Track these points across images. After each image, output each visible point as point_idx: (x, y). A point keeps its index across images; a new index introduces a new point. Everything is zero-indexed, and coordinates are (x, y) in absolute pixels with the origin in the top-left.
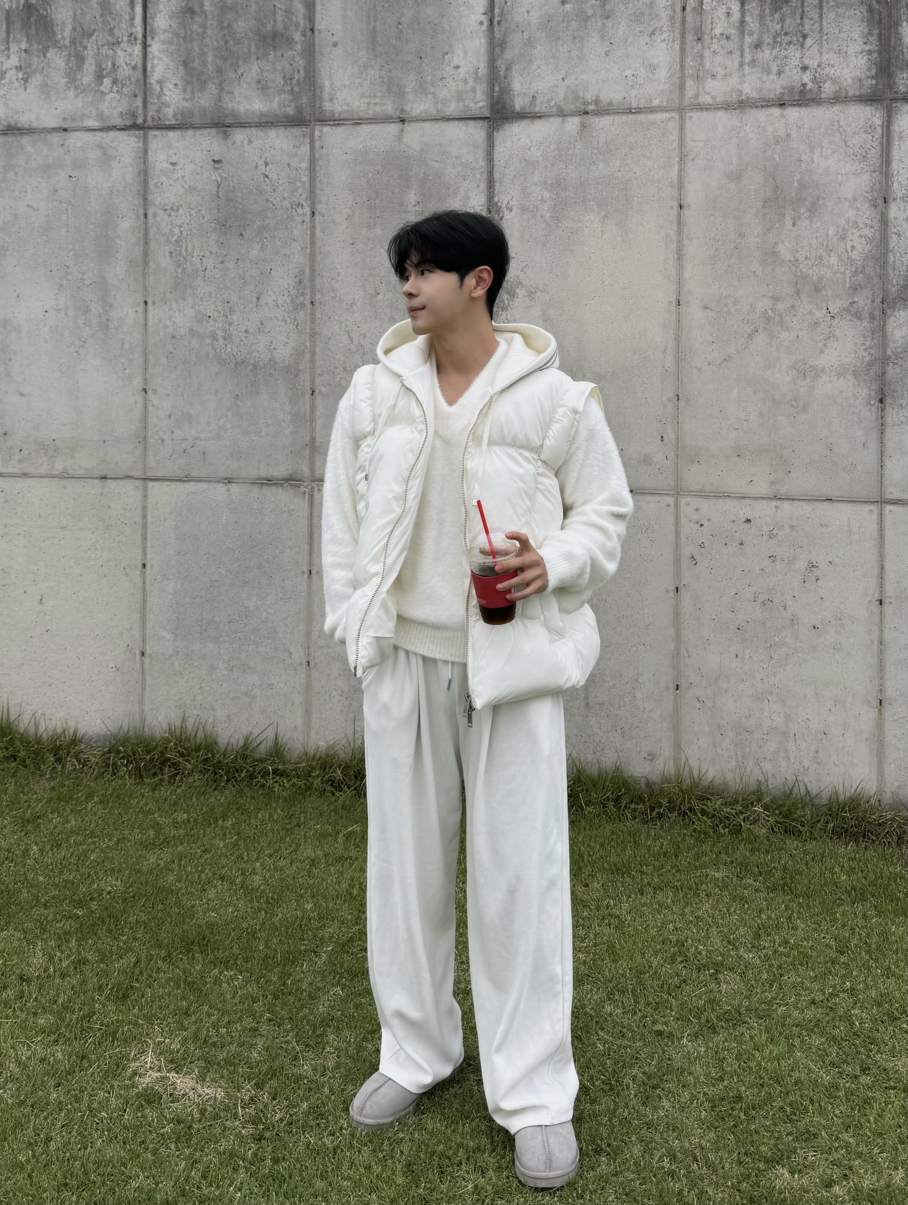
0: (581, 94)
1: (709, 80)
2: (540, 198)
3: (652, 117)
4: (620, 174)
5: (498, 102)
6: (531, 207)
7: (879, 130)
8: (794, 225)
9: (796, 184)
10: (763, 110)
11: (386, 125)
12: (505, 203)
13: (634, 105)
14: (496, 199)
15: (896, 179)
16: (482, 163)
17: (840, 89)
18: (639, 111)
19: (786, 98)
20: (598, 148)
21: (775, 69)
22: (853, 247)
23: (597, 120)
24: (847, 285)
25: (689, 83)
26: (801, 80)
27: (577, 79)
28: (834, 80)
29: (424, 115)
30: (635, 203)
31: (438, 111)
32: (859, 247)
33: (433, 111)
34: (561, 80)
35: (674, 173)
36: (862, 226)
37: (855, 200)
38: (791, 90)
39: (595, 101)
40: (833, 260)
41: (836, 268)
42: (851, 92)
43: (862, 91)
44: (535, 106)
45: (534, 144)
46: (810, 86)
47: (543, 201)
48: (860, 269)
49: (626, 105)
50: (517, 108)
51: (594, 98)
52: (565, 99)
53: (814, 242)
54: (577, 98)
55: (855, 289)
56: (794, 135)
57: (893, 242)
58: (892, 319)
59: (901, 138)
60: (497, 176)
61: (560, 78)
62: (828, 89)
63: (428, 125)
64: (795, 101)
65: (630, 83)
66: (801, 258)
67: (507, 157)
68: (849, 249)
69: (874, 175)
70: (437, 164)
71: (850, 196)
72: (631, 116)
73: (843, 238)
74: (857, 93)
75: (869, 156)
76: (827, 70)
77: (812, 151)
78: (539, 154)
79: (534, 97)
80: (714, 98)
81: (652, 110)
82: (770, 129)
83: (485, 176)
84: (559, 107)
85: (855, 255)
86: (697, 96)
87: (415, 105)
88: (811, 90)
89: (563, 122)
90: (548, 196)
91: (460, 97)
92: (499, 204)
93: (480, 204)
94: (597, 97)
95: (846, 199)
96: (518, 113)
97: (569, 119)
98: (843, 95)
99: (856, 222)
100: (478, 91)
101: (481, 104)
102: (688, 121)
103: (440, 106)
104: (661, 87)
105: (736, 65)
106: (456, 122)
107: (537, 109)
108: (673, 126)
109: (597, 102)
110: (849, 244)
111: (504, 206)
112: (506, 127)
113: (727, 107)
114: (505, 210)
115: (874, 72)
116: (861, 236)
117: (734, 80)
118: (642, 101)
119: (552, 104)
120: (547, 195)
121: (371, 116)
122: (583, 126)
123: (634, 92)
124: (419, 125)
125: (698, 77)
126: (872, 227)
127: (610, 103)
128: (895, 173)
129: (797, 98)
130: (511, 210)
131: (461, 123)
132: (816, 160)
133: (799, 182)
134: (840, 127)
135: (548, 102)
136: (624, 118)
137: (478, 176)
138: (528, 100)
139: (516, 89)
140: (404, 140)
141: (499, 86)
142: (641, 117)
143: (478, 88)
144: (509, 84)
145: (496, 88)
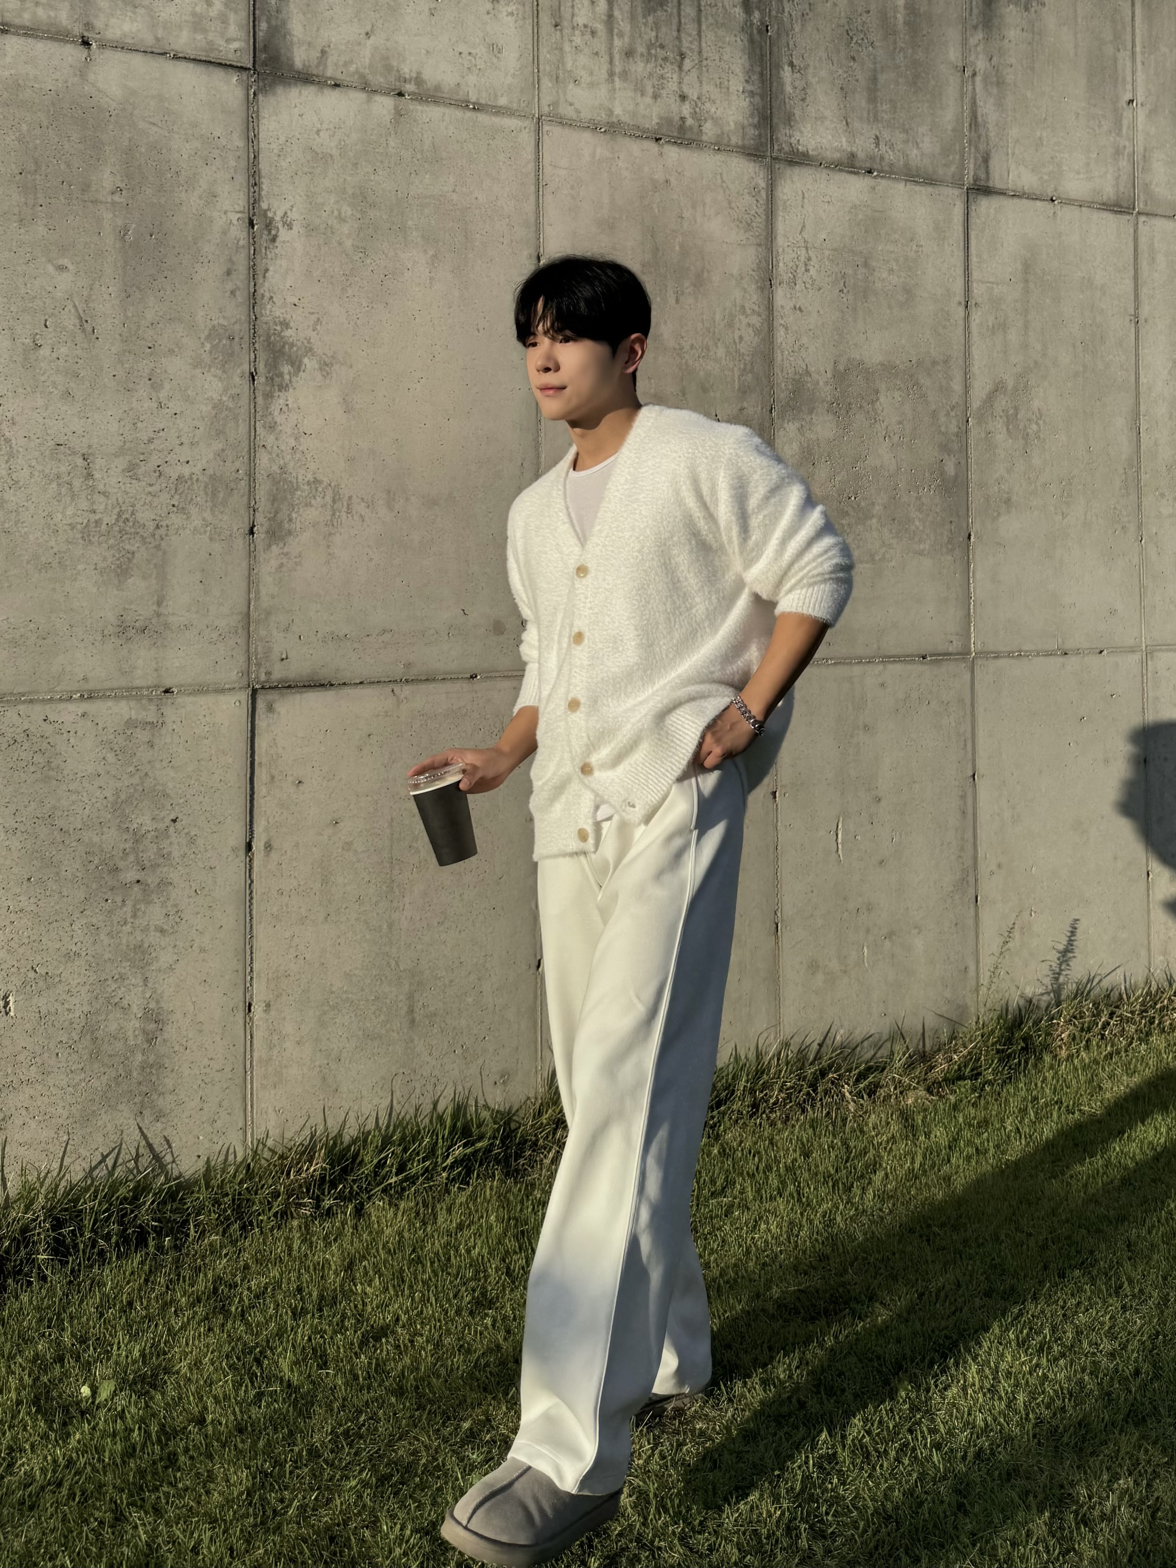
0: (395, 64)
1: (571, 86)
2: (336, 213)
3: (496, 120)
4: (455, 196)
5: (265, 48)
6: (323, 227)
7: (763, 193)
8: (677, 301)
9: (677, 248)
10: (638, 141)
11: (56, 44)
12: (280, 214)
13: (473, 99)
14: (264, 206)
15: (781, 257)
16: (238, 142)
17: (723, 133)
18: (478, 108)
19: (664, 131)
20: (422, 152)
21: (650, 91)
22: (741, 338)
23: (419, 108)
24: (737, 387)
25: (546, 83)
26: (681, 112)
27: (387, 40)
28: (716, 121)
29: (129, 41)
30: (477, 244)
31: (157, 39)
32: (746, 338)
33: (149, 40)
34: (363, 36)
35: (529, 207)
36: (749, 312)
37: (742, 278)
38: (669, 121)
39: (416, 78)
40: (721, 352)
41: (723, 362)
42: (734, 140)
43: (746, 142)
44: (325, 66)
45: (325, 126)
46: (690, 122)
47: (341, 219)
48: (749, 367)
49: (461, 96)
50: (298, 63)
51: (414, 75)
52: (371, 66)
53: (700, 325)
54: (388, 68)
55: (744, 391)
56: (673, 180)
57: (780, 335)
58: (782, 433)
59: (785, 208)
60: (264, 166)
61: (363, 32)
62: (709, 131)
63: (137, 60)
64: (673, 137)
65: (466, 64)
66: (687, 347)
67: (282, 139)
68: (737, 341)
69: (760, 249)
70: (154, 129)
71: (735, 272)
72: (469, 114)
73: (730, 325)
74: (740, 143)
75: (754, 225)
76: (708, 105)
77: (694, 207)
78: (333, 144)
79: (323, 52)
80: (578, 111)
81: (499, 111)
82: (646, 169)
83: (243, 163)
84: (362, 76)
85: (743, 348)
86: (555, 104)
87: (113, 21)
88: (691, 128)
89: (369, 101)
90: (349, 212)
91: (198, 24)
92: (270, 214)
93: (238, 208)
94: (419, 73)
95: (732, 275)
96: (299, 72)
97: (379, 98)
98: (725, 141)
99: (743, 307)
100: (231, 21)
101: (236, 45)
102: (546, 137)
103: (160, 33)
104: (509, 80)
105: (605, 73)
106: (191, 65)
107: (329, 73)
108: (527, 138)
109: (419, 80)
110: (737, 334)
111: (278, 218)
112: (280, 90)
113: (594, 127)
114: (280, 225)
115: (756, 120)
116: (749, 325)
117: (602, 93)
118: (484, 95)
119: (352, 68)
120: (347, 210)
121: (27, 24)
122: (399, 114)
123: (472, 79)
124: (119, 55)
125: (557, 78)
126: (760, 315)
127: (438, 88)
128: (780, 250)
129: (675, 134)
130: (290, 226)
131: (200, 69)
132: (699, 220)
133: (682, 246)
134: (723, 182)
135: (346, 64)
136: (459, 114)
137: (233, 163)
138: (315, 54)
139: (295, 33)
140: (91, 77)
141: (268, 22)
142: (482, 117)
143: (232, 17)
144: (284, 23)
145: (263, 26)
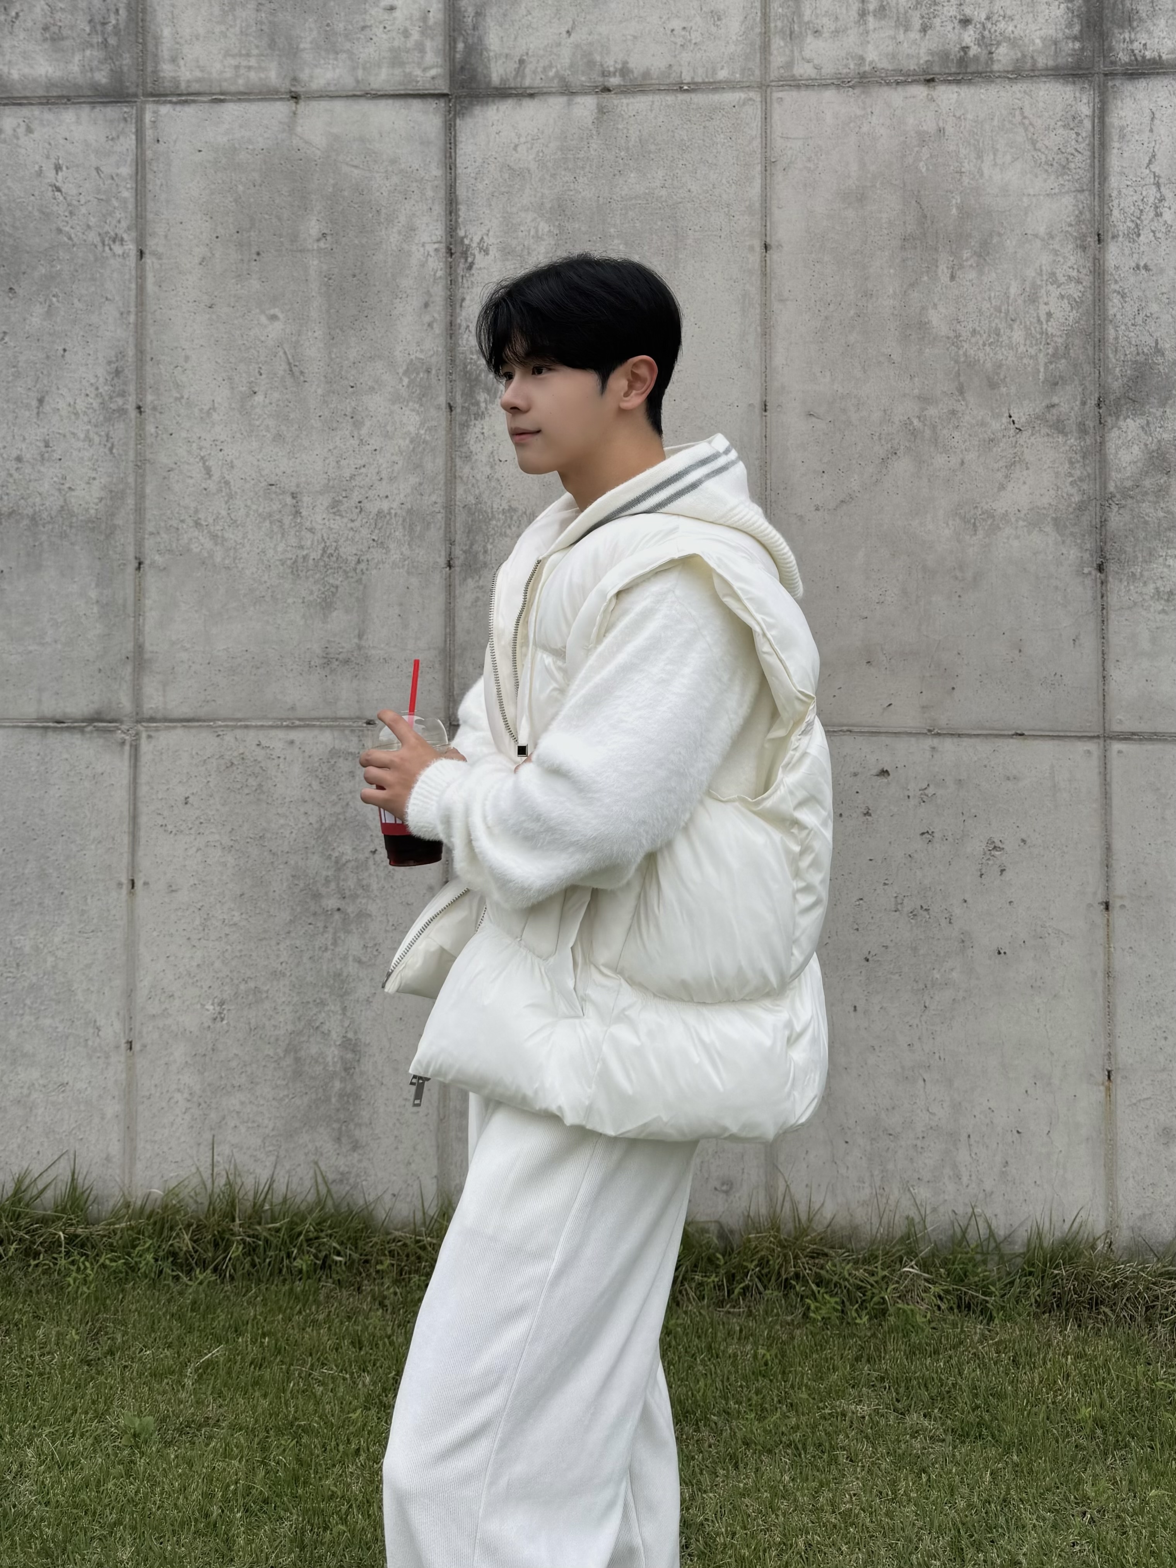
0: (598, 58)
1: (810, 39)
2: (532, 232)
3: (716, 98)
4: (664, 192)
5: (462, 69)
6: (519, 248)
7: (1088, 124)
8: (953, 277)
9: (954, 211)
10: (900, 88)
11: (266, 104)
12: (477, 239)
13: (687, 78)
14: (461, 233)
15: (1115, 203)
16: (436, 171)
17: (1024, 56)
18: (694, 88)
19: (936, 69)
20: (628, 149)
21: (917, 23)
22: (1049, 315)
23: (625, 101)
24: (1041, 376)
25: (777, 43)
26: (961, 40)
27: (590, 34)
28: (1013, 42)
29: (332, 88)
30: (690, 241)
31: (358, 82)
32: (1058, 314)
33: (348, 82)
34: (564, 35)
35: (755, 190)
36: (1062, 279)
37: (1052, 237)
38: (945, 56)
39: (621, 70)
40: (1018, 335)
41: (1022, 349)
42: (1041, 62)
43: (1060, 60)
44: (523, 77)
45: (523, 140)
46: (974, 50)
47: (538, 238)
48: (1061, 351)
49: (673, 78)
50: (495, 79)
51: (619, 66)
52: (572, 66)
53: (986, 305)
54: (591, 64)
55: (1054, 383)
56: (950, 130)
57: (1114, 305)
58: (1115, 433)
59: (1122, 137)
60: (462, 192)
61: (563, 30)
62: (1004, 56)
63: (339, 106)
64: (950, 74)
65: (680, 41)
66: (965, 334)
67: (480, 160)
68: (1043, 318)
69: (1081, 197)
70: (356, 171)
71: (1042, 230)
72: (681, 97)
73: (1033, 299)
74: (1051, 63)
75: (1072, 165)
76: (1002, 25)
77: (980, 157)
78: (531, 157)
79: (521, 62)
80: (818, 68)
81: (716, 87)
82: (911, 121)
83: (442, 193)
84: (562, 79)
85: (1052, 328)
86: (790, 65)
87: (318, 71)
88: (976, 58)
89: (569, 104)
90: (546, 229)
91: (396, 59)
92: (466, 242)
93: (434, 239)
94: (625, 63)
95: (1036, 236)
96: (496, 89)
97: (579, 99)
98: (1028, 66)
99: (1053, 274)
100: (428, 49)
101: (433, 72)
102: (776, 105)
103: (360, 73)
104: (732, 48)
105: (854, 14)
106: (390, 101)
107: (527, 82)
108: (753, 113)
109: (624, 71)
110: (1043, 310)
111: (474, 245)
112: (477, 110)
113: (840, 83)
114: (476, 252)
115: (1076, 29)
116: (1062, 297)
117: (851, 40)
118: (700, 71)
119: (551, 74)
120: (544, 227)
121: (242, 89)
122: (602, 110)
123: (686, 57)
124: (324, 104)
125: (791, 33)
126: (1079, 282)
127: (646, 74)
128: (1114, 194)
129: (953, 70)
130: (486, 252)
131: (398, 103)
132: (986, 172)
133: (960, 208)
134: (1025, 118)
135: (545, 70)
136: (670, 99)
137: (430, 193)
138: (512, 66)
139: (492, 48)
140: (299, 129)
141: (465, 42)
142: (698, 99)
143: (429, 44)
144: (480, 39)
145: (460, 46)
